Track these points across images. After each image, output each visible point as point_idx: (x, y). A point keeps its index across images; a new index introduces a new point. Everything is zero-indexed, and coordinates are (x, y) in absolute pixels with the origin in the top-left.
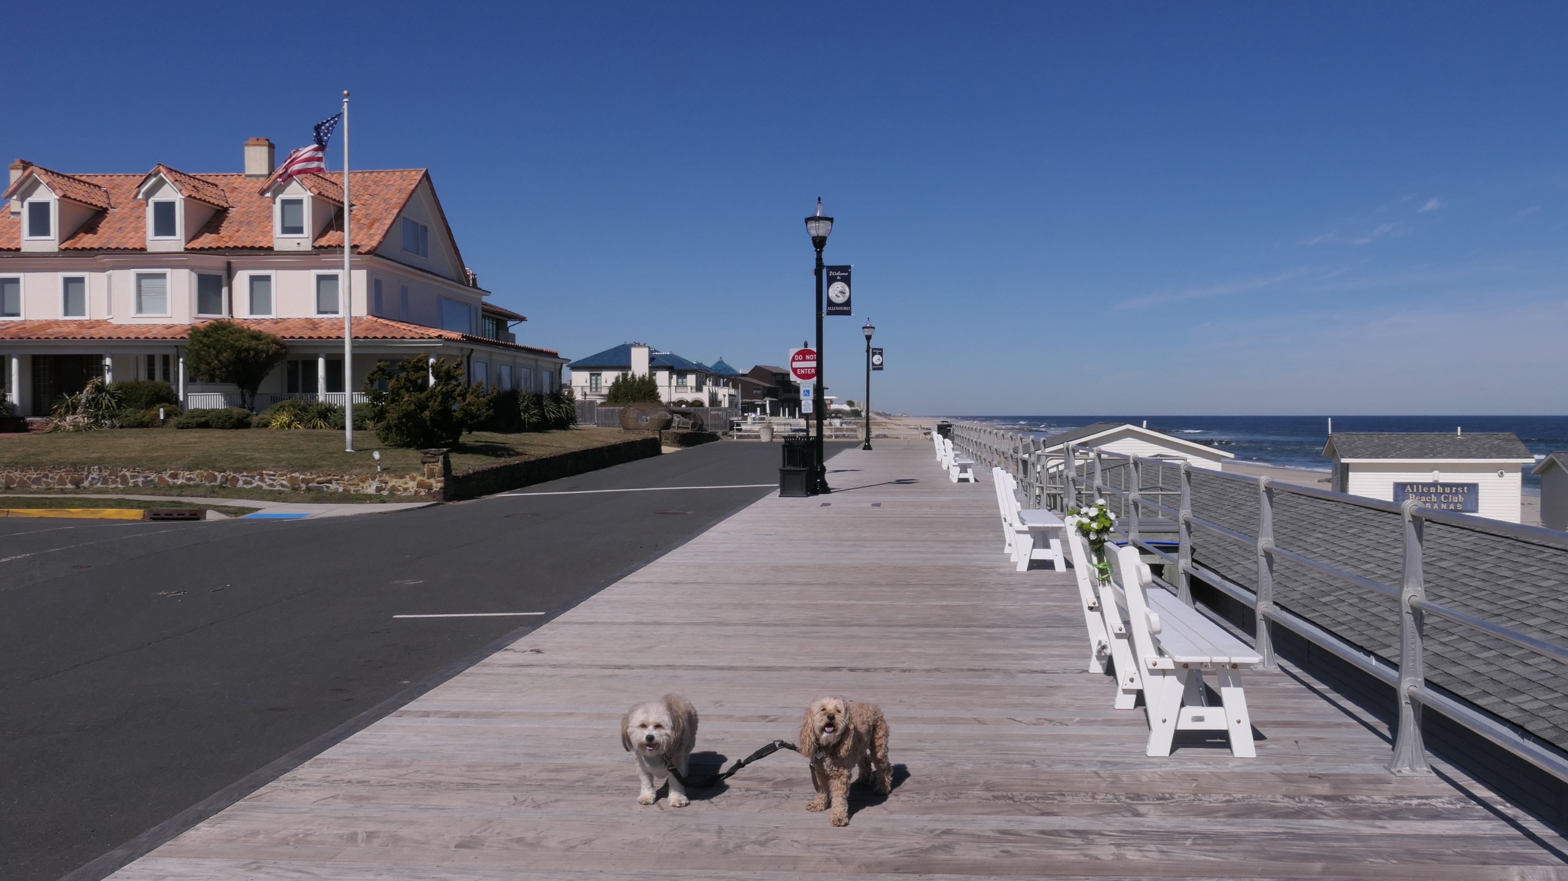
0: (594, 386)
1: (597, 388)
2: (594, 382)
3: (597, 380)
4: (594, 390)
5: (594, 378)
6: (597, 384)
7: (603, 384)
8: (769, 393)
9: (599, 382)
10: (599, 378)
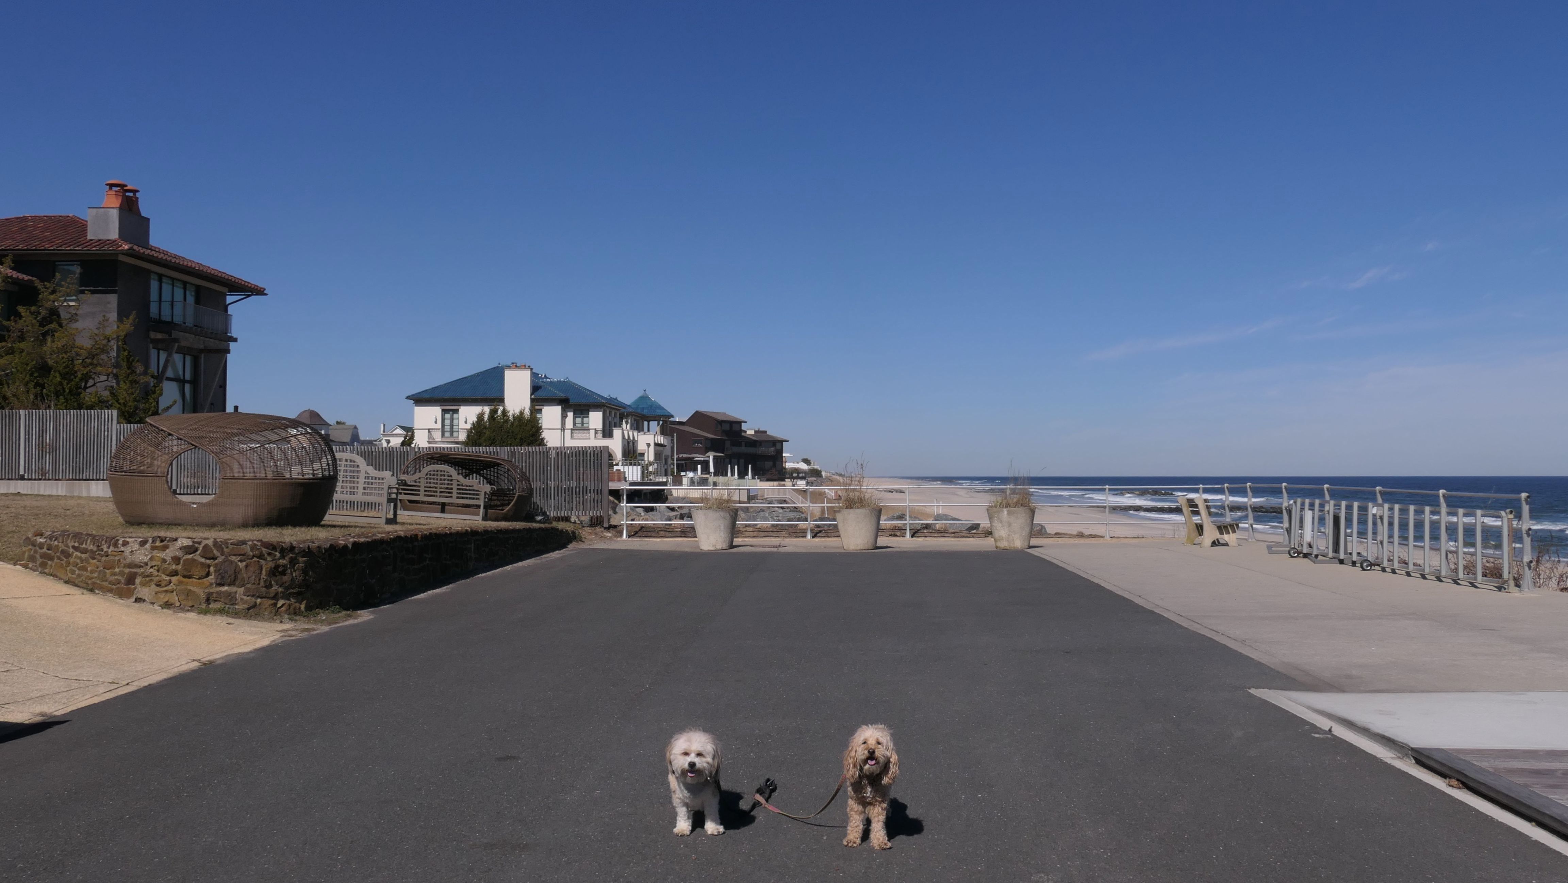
0: (447, 428)
1: (452, 432)
2: (447, 422)
3: (452, 420)
4: (447, 434)
5: (447, 416)
6: (452, 425)
7: (462, 425)
8: (714, 445)
9: (455, 422)
10: (455, 416)
